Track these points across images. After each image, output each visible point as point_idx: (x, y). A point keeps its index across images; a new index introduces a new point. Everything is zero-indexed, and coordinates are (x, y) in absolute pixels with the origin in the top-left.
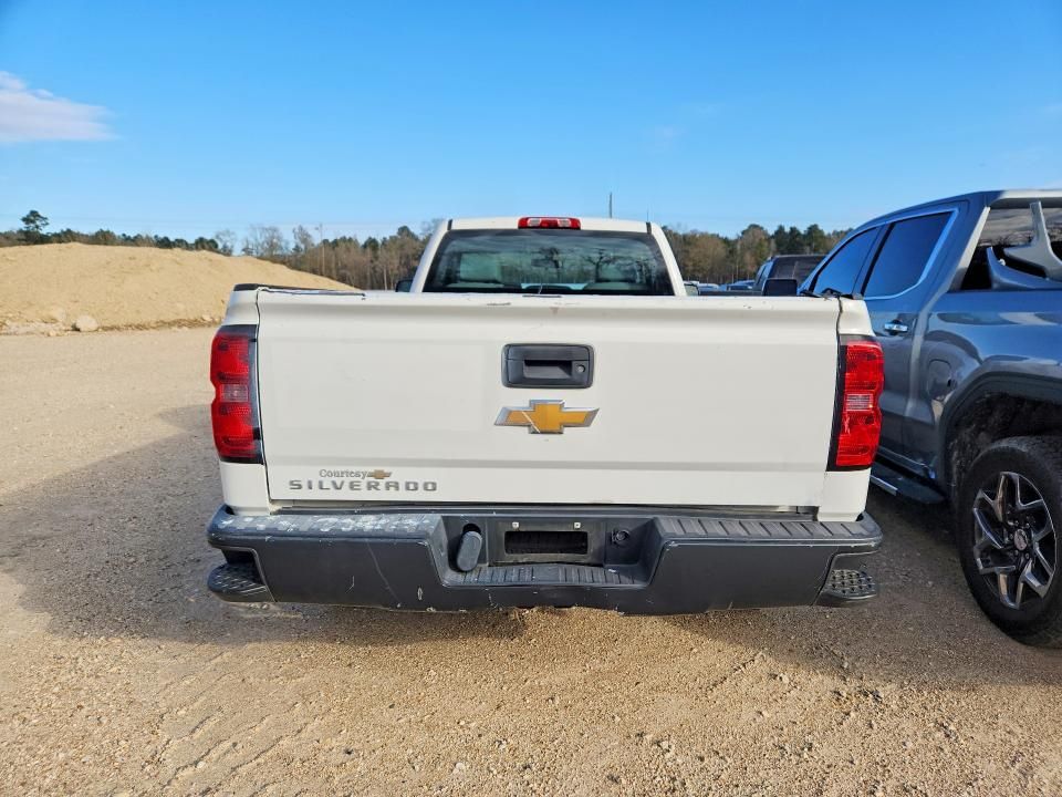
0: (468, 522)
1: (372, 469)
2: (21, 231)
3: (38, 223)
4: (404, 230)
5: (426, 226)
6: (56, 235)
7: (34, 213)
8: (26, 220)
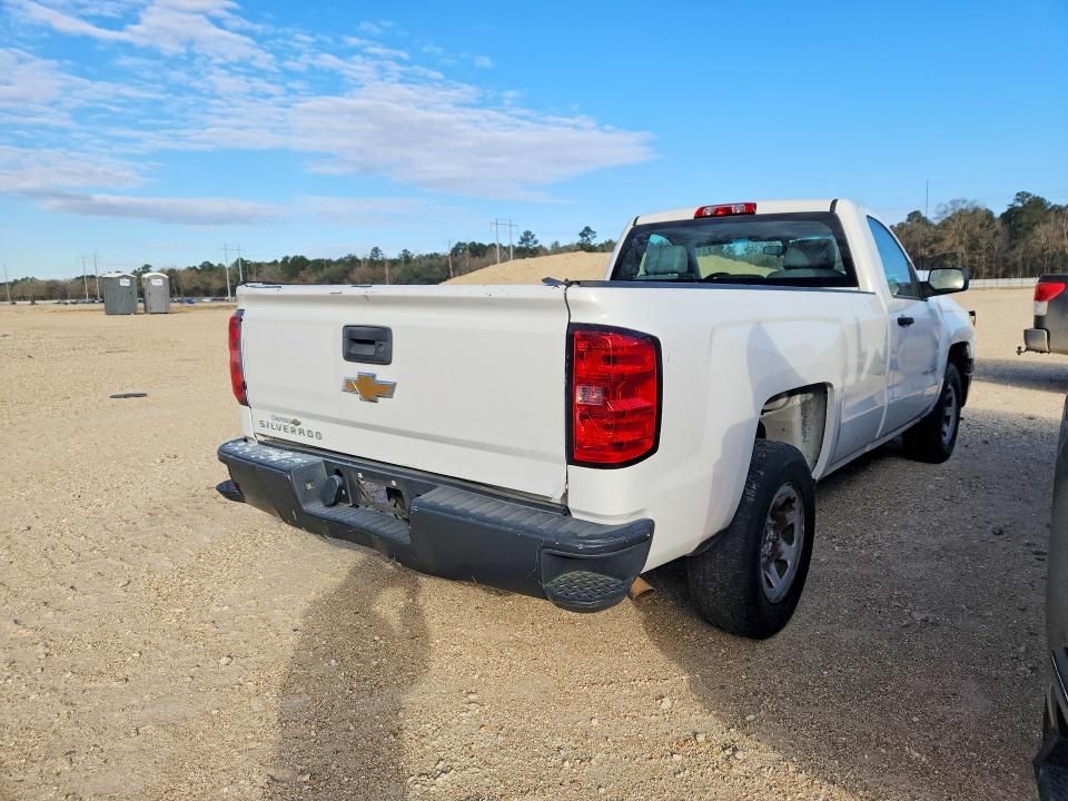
0: (336, 467)
1: (292, 418)
2: (578, 244)
3: (589, 236)
4: (915, 216)
5: (943, 208)
6: (601, 245)
7: (587, 229)
8: (582, 235)
